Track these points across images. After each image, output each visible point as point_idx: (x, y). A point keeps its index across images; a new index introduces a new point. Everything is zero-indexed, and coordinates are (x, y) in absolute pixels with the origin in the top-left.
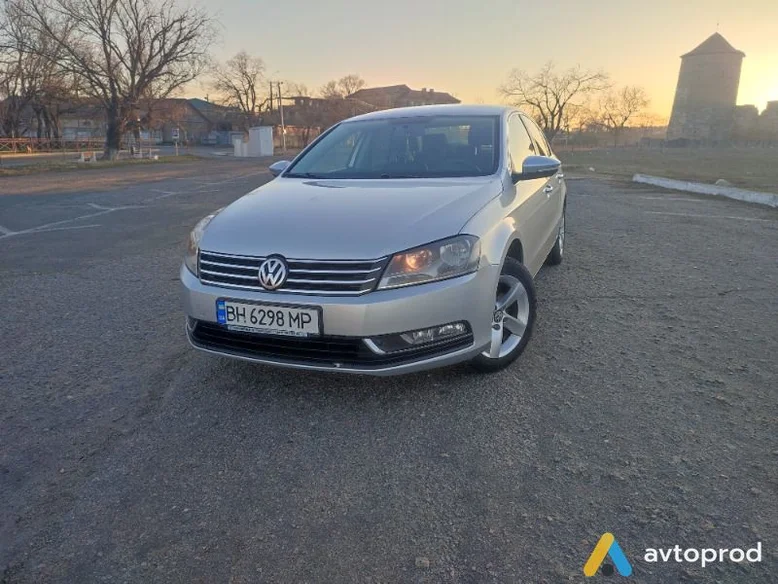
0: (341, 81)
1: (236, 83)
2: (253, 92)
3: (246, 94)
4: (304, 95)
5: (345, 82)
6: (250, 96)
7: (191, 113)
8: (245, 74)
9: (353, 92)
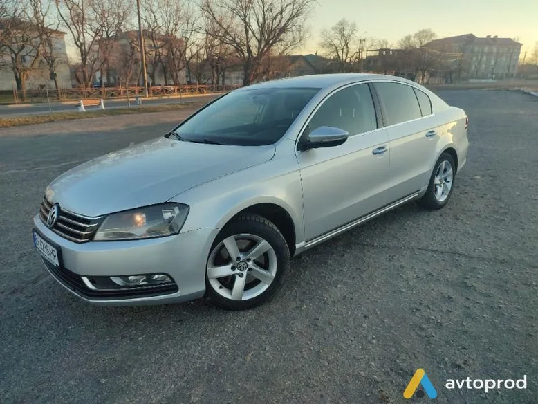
0: (416, 35)
1: (336, 42)
2: (347, 47)
3: (343, 49)
4: (385, 47)
5: (420, 35)
6: (345, 51)
7: (305, 64)
8: (343, 35)
9: (425, 42)
